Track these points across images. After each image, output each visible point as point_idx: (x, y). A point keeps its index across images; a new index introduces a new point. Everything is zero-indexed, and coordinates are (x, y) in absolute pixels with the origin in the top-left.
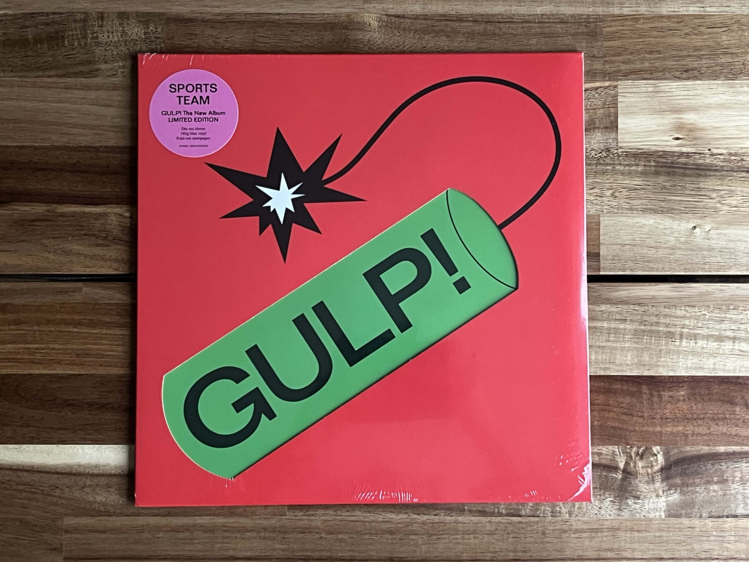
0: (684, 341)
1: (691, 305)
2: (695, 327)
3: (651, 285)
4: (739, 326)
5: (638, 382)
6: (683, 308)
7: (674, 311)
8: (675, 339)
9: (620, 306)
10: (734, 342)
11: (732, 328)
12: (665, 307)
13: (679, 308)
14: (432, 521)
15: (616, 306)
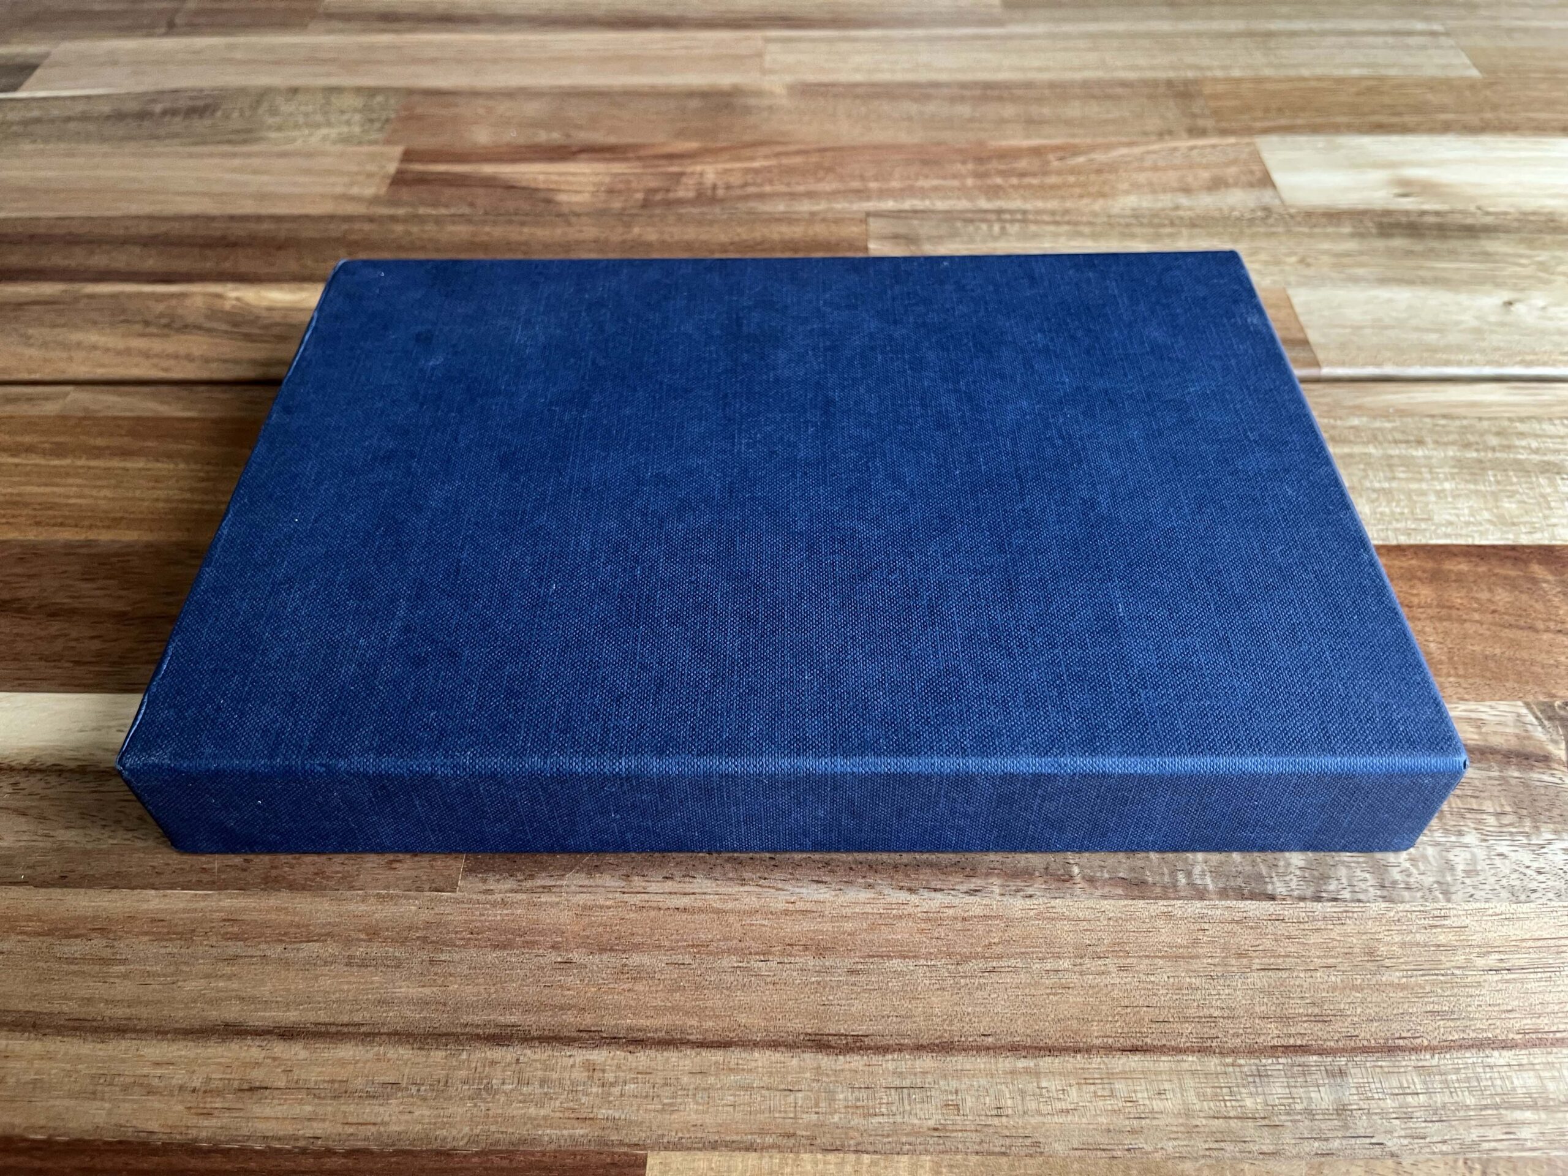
5: (1516, 559)
6: (1557, 422)
9: (1396, 420)
13: (1548, 422)
14: (960, 913)
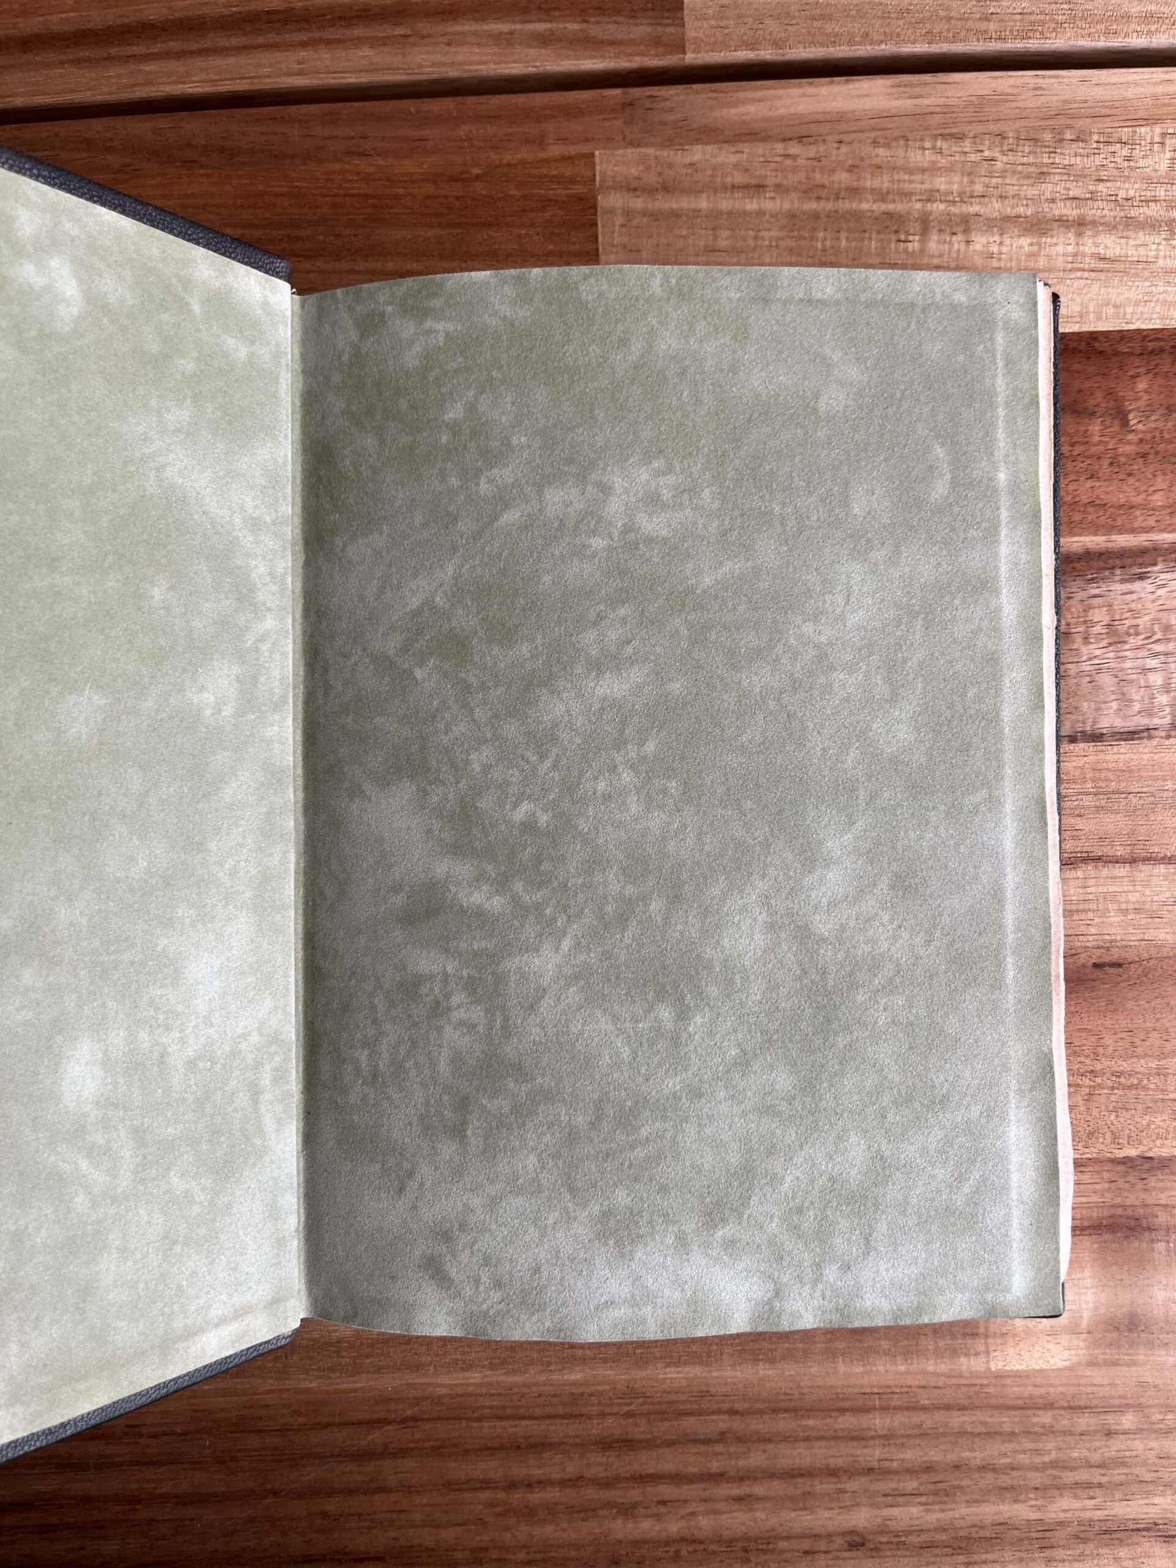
0: (934, 237)
1: (953, 136)
2: (965, 197)
3: (832, 83)
4: (1091, 187)
6: (927, 144)
7: (901, 153)
8: (908, 234)
9: (746, 147)
10: (1079, 235)
11: (1071, 194)
12: (875, 143)
13: (918, 144)
15: (733, 149)
